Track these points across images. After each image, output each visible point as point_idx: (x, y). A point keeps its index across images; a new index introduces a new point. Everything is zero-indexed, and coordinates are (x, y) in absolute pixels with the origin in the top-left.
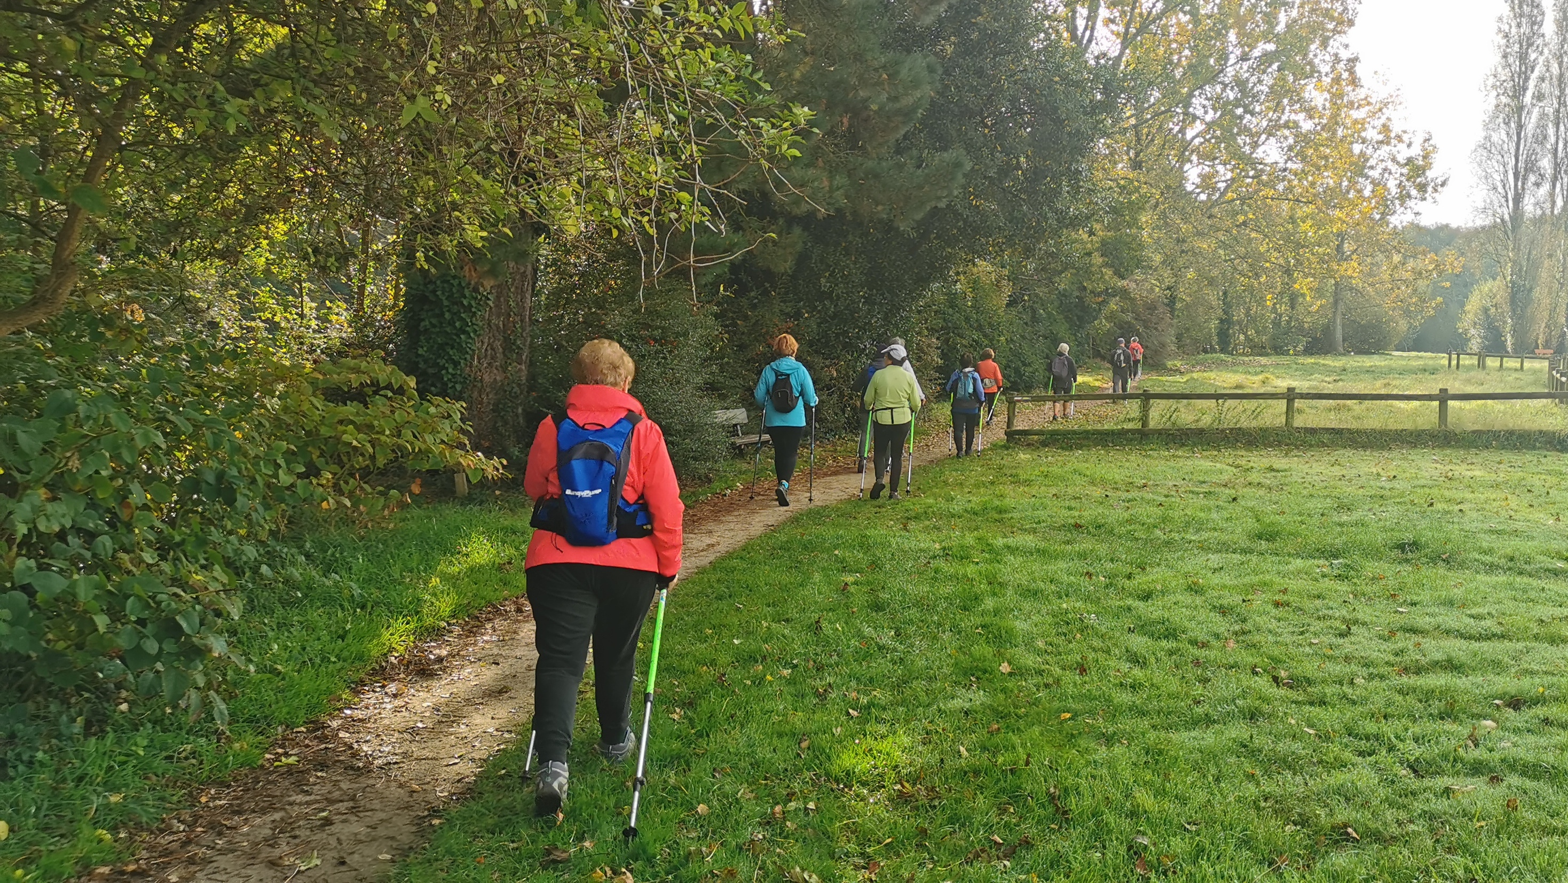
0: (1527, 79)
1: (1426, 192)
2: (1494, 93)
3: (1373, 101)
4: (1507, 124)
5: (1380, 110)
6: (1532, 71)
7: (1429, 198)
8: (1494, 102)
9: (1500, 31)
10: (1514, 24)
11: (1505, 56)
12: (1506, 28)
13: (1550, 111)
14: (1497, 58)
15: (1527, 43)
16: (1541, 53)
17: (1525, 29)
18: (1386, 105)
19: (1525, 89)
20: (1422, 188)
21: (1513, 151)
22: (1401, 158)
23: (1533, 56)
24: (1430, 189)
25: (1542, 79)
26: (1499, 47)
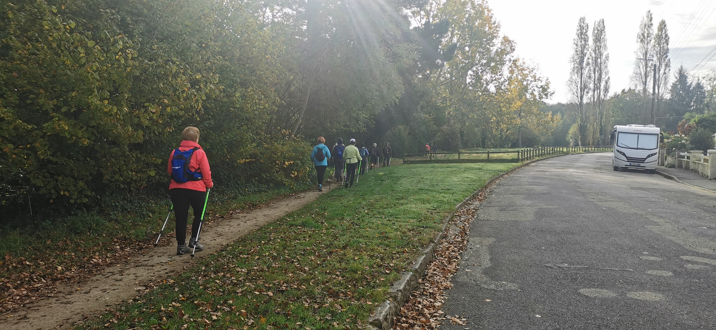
0: (584, 59)
1: (547, 96)
2: (573, 63)
3: (530, 68)
4: (577, 73)
5: (532, 71)
6: (585, 56)
7: (549, 98)
8: (573, 66)
9: (574, 43)
10: (579, 41)
11: (576, 51)
12: (576, 42)
13: (592, 68)
14: (573, 52)
15: (584, 47)
16: (588, 50)
17: (583, 42)
18: (534, 69)
19: (583, 62)
20: (546, 95)
21: (580, 81)
22: (539, 86)
23: (585, 52)
24: (549, 95)
25: (589, 59)
26: (574, 48)
